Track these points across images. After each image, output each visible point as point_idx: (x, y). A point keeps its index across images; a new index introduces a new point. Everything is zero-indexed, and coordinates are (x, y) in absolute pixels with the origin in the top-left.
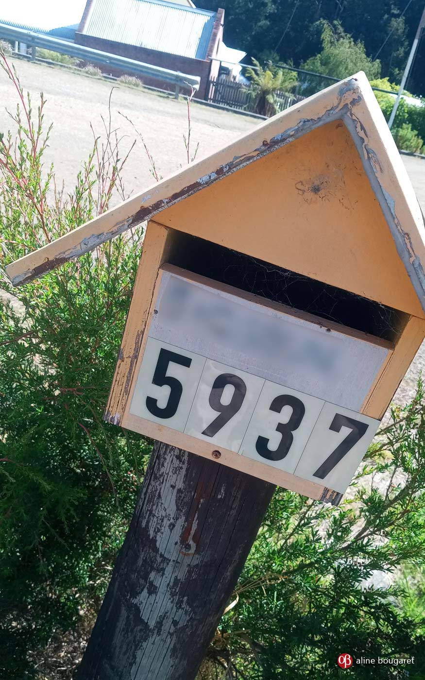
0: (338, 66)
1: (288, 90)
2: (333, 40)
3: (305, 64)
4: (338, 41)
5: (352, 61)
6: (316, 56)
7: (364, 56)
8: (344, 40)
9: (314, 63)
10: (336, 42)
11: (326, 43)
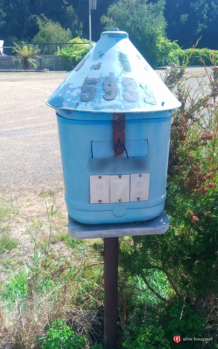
0: (51, 36)
1: (37, 54)
2: (43, 24)
3: (34, 39)
4: (46, 24)
5: (56, 32)
6: (37, 34)
7: (61, 28)
8: (49, 23)
9: (38, 37)
10: (45, 24)
11: (40, 26)
